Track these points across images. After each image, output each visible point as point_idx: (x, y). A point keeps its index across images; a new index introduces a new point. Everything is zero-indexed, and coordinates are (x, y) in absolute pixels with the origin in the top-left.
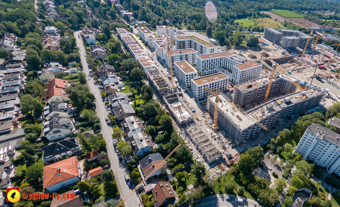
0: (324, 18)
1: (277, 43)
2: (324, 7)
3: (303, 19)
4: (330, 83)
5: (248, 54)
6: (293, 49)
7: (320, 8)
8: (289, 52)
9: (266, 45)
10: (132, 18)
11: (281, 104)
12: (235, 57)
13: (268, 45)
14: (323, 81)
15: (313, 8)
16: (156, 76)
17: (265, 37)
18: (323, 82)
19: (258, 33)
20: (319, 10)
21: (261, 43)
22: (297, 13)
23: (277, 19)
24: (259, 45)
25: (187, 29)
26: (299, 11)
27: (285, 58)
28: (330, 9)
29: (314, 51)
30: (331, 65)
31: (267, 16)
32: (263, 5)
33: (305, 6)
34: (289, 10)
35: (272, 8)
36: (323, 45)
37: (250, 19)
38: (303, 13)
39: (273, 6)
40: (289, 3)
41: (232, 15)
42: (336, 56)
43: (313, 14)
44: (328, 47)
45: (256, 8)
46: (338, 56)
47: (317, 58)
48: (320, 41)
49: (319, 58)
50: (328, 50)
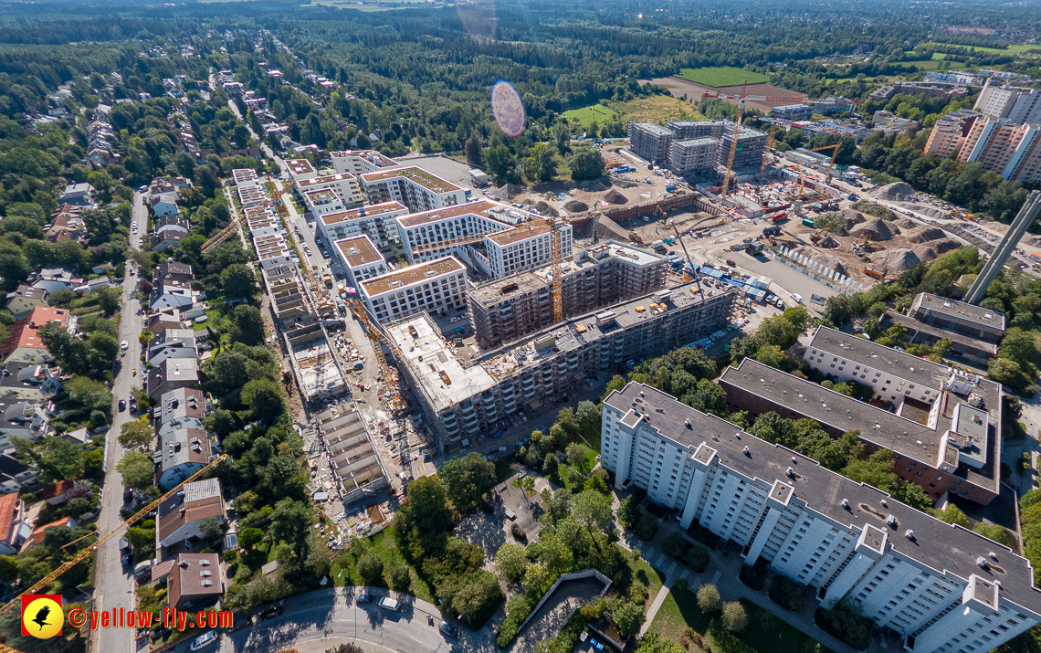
0: (833, 76)
1: (663, 161)
2: (843, 43)
3: (769, 85)
4: (784, 259)
5: (568, 199)
6: (706, 172)
7: (831, 48)
8: (691, 184)
9: (627, 170)
10: (286, 139)
11: (585, 331)
12: (502, 211)
13: (633, 170)
14: (767, 255)
15: (808, 50)
16: (282, 281)
17: (633, 151)
18: (765, 260)
19: (618, 139)
20: (828, 53)
21: (617, 166)
22: (754, 71)
23: (686, 95)
24: (609, 174)
25: (421, 152)
26: (760, 65)
27: (672, 203)
28: (860, 49)
29: (771, 172)
30: (809, 208)
31: (658, 91)
32: (654, 63)
33: (781, 47)
34: (733, 66)
35: (684, 67)
36: (800, 154)
37: (605, 105)
38: (773, 70)
39: (685, 62)
40: (736, 47)
41: (551, 99)
42: (834, 181)
43: (803, 69)
44: (814, 156)
45: (635, 73)
46: (841, 180)
47: (772, 192)
48: (795, 143)
49: (780, 190)
50: (812, 167)
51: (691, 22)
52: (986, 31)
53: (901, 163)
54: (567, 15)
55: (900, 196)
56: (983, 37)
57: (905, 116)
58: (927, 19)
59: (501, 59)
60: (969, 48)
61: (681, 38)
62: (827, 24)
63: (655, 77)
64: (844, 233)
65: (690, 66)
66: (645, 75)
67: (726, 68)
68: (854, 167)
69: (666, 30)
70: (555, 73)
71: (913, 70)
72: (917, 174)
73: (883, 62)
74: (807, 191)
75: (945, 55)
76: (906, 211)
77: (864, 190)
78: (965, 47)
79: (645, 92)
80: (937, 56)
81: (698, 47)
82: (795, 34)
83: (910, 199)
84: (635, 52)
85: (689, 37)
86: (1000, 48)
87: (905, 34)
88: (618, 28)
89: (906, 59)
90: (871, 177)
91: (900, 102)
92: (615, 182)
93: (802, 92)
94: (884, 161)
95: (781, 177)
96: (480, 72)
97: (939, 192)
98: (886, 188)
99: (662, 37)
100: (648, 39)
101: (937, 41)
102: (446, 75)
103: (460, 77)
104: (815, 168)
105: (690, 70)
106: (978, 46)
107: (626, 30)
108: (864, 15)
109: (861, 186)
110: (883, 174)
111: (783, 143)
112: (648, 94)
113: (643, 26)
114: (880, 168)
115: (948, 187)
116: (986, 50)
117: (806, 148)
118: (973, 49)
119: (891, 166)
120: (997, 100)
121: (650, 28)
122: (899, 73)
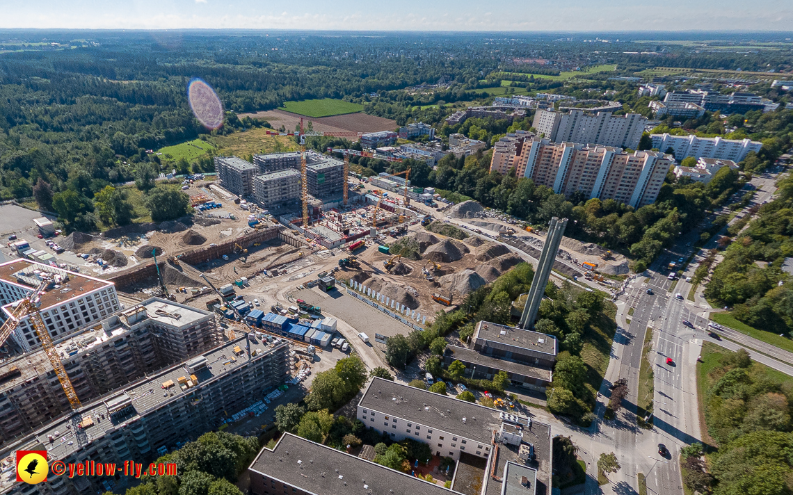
1: (250, 194)
2: (428, 75)
3: (364, 114)
6: (293, 203)
7: (419, 80)
8: (275, 217)
9: (213, 206)
11: (92, 426)
13: (219, 206)
15: (399, 82)
17: (223, 185)
18: (337, 295)
19: (210, 174)
20: (416, 84)
21: (203, 202)
22: (351, 101)
23: (283, 127)
24: (194, 212)
26: (357, 96)
27: (253, 238)
28: (443, 79)
29: (355, 198)
30: (387, 233)
31: (258, 124)
32: (258, 98)
33: (375, 80)
34: (333, 98)
35: (287, 100)
36: (383, 179)
37: (204, 139)
38: (368, 100)
39: (289, 95)
40: (336, 81)
41: (145, 137)
42: (413, 203)
43: (394, 98)
44: (395, 180)
45: (240, 107)
46: (419, 202)
47: (356, 219)
48: (379, 168)
49: (363, 216)
50: (394, 190)
51: (301, 59)
52: (542, 62)
53: (468, 183)
54: (186, 55)
55: (469, 214)
56: (540, 66)
57: (476, 137)
58: (498, 53)
59: (105, 98)
60: (529, 76)
61: (288, 74)
62: (418, 59)
63: (260, 110)
64: (418, 257)
65: (293, 99)
66: (249, 108)
67: (327, 100)
68: (430, 189)
69: (276, 67)
70: (156, 110)
71: (485, 96)
72: (482, 192)
73: (461, 89)
74: (388, 215)
75: (510, 82)
76: (475, 228)
77: (439, 210)
78: (526, 75)
79: (246, 126)
80: (505, 83)
81: (300, 82)
82: (389, 68)
83: (479, 215)
84: (242, 88)
85: (296, 73)
86: (553, 75)
87: (480, 65)
88: (231, 66)
89: (480, 87)
90: (446, 197)
91: (472, 125)
92: (197, 221)
93: (391, 118)
94: (454, 182)
95: (364, 202)
96: (79, 113)
97: (502, 207)
98: (457, 207)
99: (271, 73)
100: (255, 76)
101: (506, 71)
102: (41, 117)
103: (56, 119)
104: (397, 192)
105: (293, 103)
106: (537, 73)
107: (238, 67)
108: (448, 50)
109: (436, 206)
110: (455, 194)
111: (368, 169)
112: (249, 127)
113: (254, 64)
114: (452, 188)
115: (509, 202)
116: (542, 77)
117: (388, 173)
118: (532, 77)
119: (460, 186)
120: (546, 121)
121: (261, 65)
122: (474, 99)
